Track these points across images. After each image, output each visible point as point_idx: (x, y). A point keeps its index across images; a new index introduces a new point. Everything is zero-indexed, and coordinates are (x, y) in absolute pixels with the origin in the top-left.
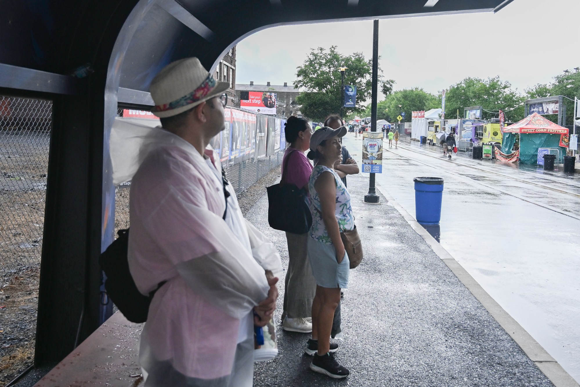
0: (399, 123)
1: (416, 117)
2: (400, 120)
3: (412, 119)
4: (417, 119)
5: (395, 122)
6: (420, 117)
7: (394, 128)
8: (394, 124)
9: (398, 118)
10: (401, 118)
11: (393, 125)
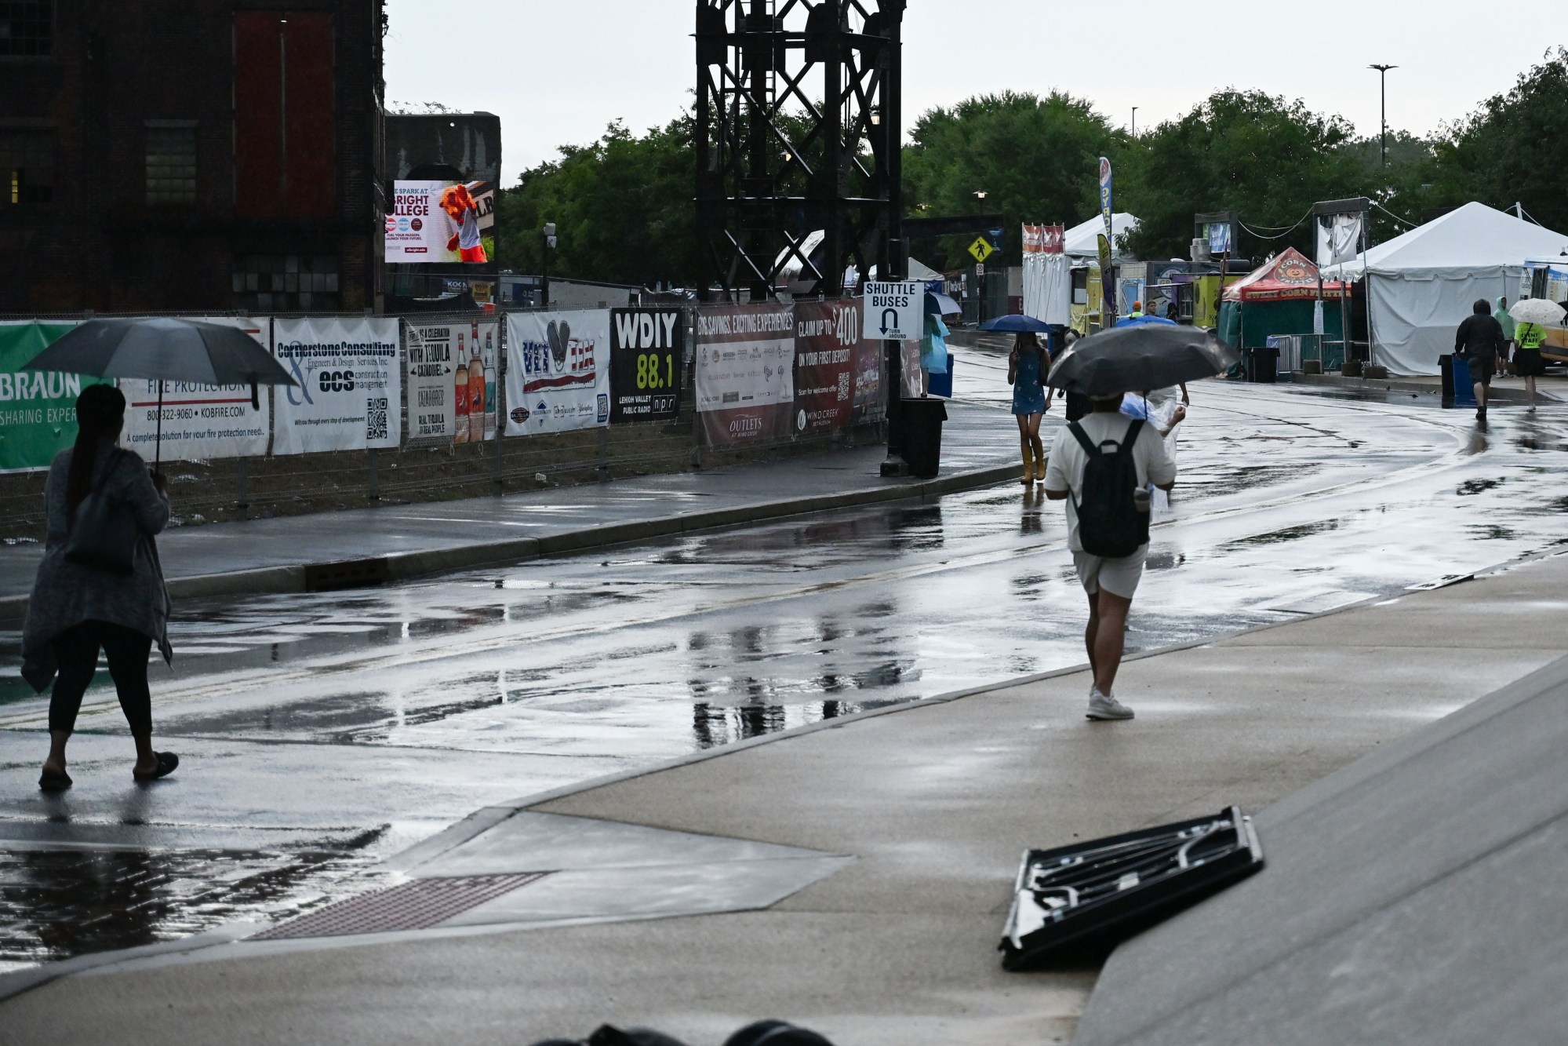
0: (980, 271)
1: (1037, 249)
2: (981, 258)
3: (1025, 256)
4: (1041, 255)
5: (961, 267)
6: (1048, 250)
7: (965, 294)
8: (964, 277)
9: (973, 250)
10: (988, 250)
11: (959, 279)
